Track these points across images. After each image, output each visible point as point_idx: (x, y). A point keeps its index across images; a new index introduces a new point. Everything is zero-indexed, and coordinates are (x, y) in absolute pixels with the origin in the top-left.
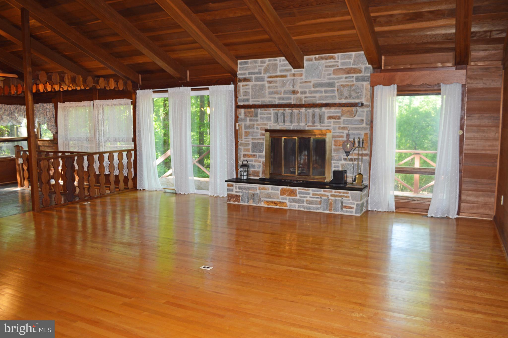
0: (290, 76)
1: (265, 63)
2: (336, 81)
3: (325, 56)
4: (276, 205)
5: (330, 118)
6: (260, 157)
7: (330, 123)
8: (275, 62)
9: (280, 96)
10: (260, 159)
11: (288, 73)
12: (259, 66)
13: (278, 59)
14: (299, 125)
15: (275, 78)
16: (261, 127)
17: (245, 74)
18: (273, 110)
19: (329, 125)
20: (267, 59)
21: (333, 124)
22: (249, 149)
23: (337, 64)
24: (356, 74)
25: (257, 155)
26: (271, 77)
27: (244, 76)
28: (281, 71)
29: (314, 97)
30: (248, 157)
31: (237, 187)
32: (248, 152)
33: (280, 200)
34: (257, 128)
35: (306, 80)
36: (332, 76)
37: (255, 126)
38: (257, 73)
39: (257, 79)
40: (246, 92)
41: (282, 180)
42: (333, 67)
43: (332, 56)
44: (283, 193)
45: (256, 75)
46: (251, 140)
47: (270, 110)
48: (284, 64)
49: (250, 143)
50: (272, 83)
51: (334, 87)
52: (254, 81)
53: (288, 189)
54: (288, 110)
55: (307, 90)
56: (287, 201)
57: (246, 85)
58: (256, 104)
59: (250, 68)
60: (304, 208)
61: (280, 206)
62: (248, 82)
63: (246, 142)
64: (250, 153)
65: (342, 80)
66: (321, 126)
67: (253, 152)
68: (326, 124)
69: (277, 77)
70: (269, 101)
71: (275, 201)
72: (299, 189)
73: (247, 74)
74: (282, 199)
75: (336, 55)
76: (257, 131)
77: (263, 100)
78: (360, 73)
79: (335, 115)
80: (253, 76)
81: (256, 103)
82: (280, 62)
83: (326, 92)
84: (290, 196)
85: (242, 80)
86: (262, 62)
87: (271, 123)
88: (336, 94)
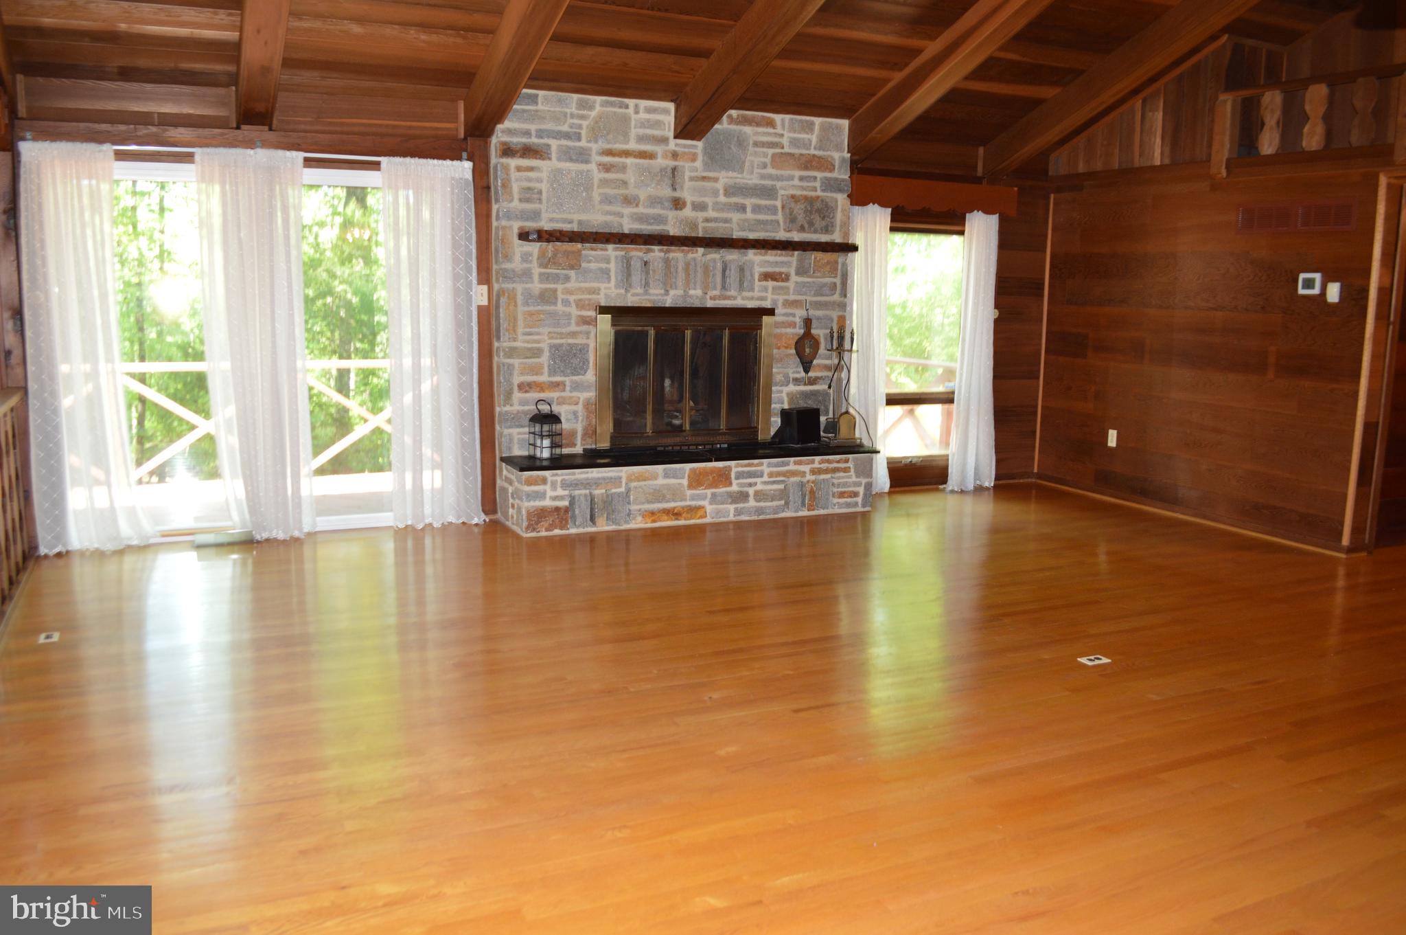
0: (665, 156)
1: (591, 108)
2: (779, 184)
3: (754, 117)
4: (677, 519)
5: (766, 276)
6: (577, 387)
7: (766, 289)
8: (623, 110)
9: (635, 210)
10: (575, 394)
11: (659, 149)
12: (572, 116)
13: (631, 102)
14: (686, 295)
15: (621, 157)
16: (580, 300)
17: (527, 133)
18: (616, 249)
19: (763, 294)
20: (599, 99)
21: (772, 294)
22: (541, 366)
23: (780, 140)
24: (823, 171)
25: (568, 384)
26: (610, 153)
27: (524, 140)
28: (641, 139)
29: (726, 221)
30: (538, 389)
31: (559, 483)
32: (536, 374)
33: (688, 503)
34: (566, 303)
35: (705, 174)
36: (770, 171)
37: (560, 296)
38: (567, 136)
39: (567, 154)
40: (529, 189)
41: (659, 449)
42: (772, 148)
43: (769, 118)
44: (696, 481)
45: (564, 142)
46: (546, 338)
47: (606, 250)
48: (648, 121)
49: (544, 346)
50: (613, 170)
51: (776, 199)
52: (554, 156)
53: (710, 468)
54: (657, 253)
55: (709, 201)
56: (705, 503)
57: (531, 169)
58: (565, 229)
59: (544, 118)
60: (750, 514)
61: (685, 519)
62: (536, 158)
63: (529, 346)
64: (544, 378)
65: (791, 183)
66: (743, 299)
67: (552, 372)
68: (756, 294)
69: (627, 154)
70: (606, 223)
71: (675, 508)
72: (737, 466)
73: (533, 133)
74: (693, 498)
75: (778, 118)
76: (567, 309)
77: (583, 217)
78: (830, 172)
79: (777, 270)
80: (554, 144)
81: (566, 227)
82: (637, 112)
83: (757, 209)
84: (716, 487)
85: (517, 152)
86: (581, 105)
87: (610, 288)
88: (780, 217)
